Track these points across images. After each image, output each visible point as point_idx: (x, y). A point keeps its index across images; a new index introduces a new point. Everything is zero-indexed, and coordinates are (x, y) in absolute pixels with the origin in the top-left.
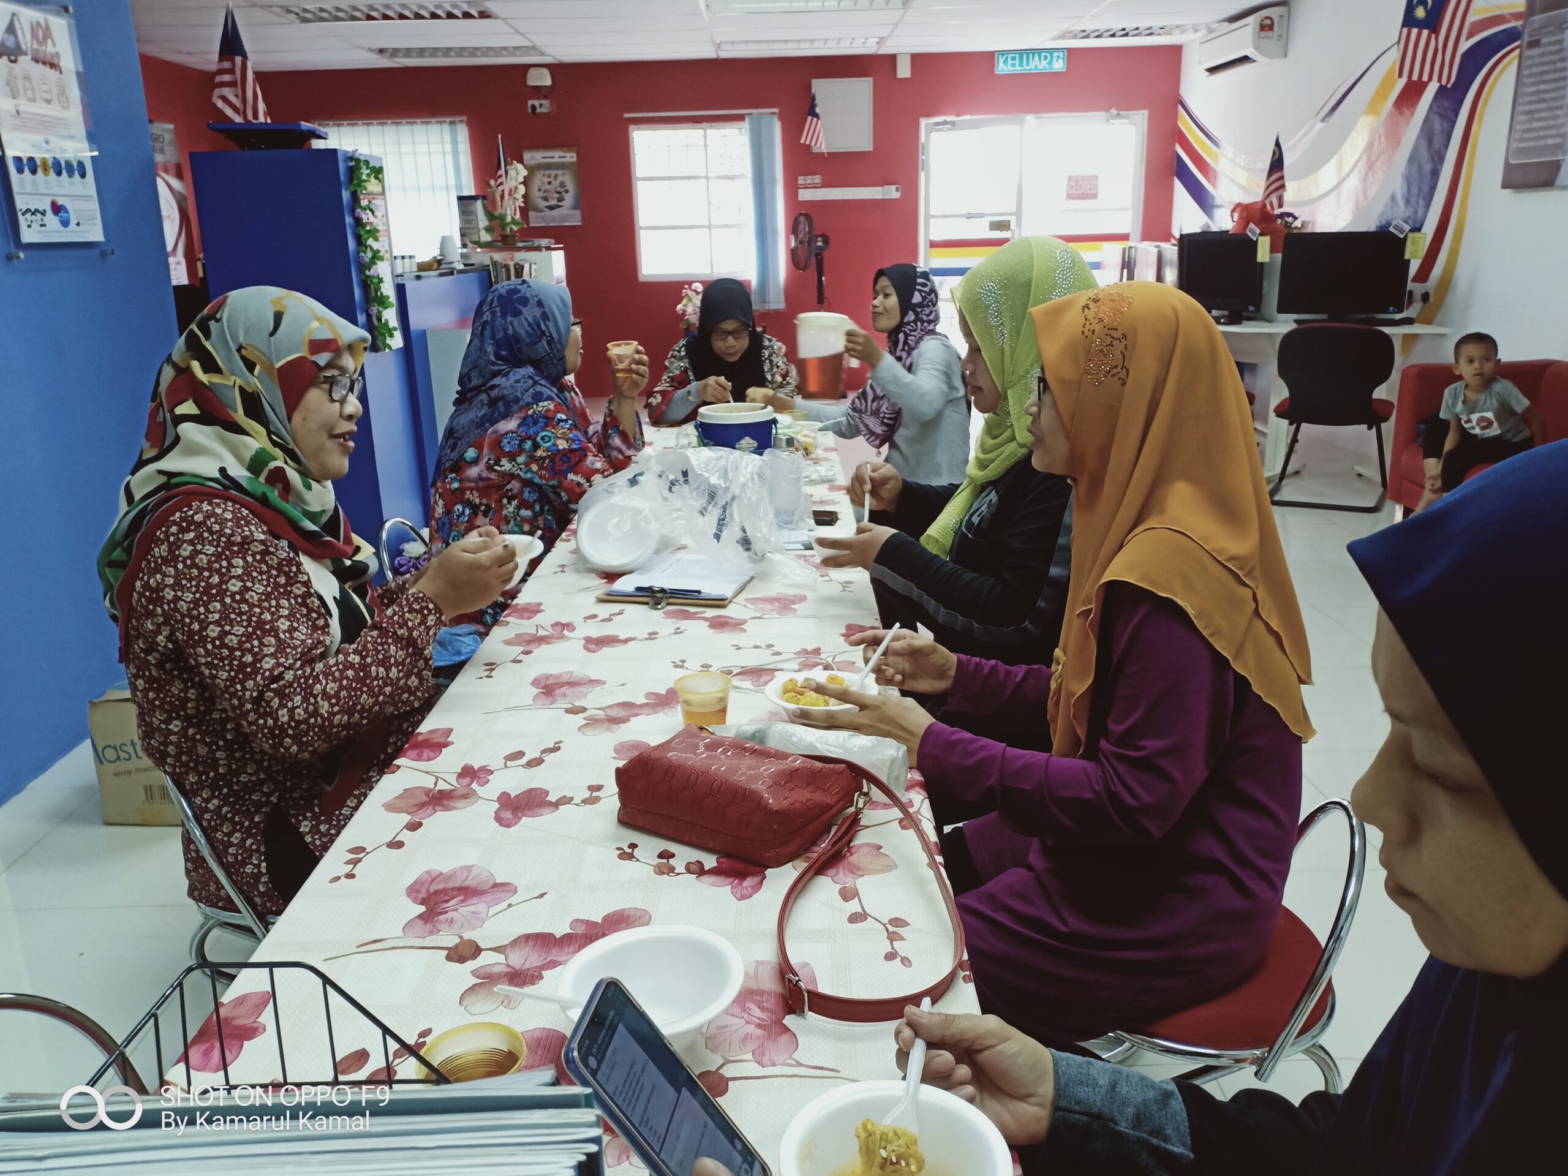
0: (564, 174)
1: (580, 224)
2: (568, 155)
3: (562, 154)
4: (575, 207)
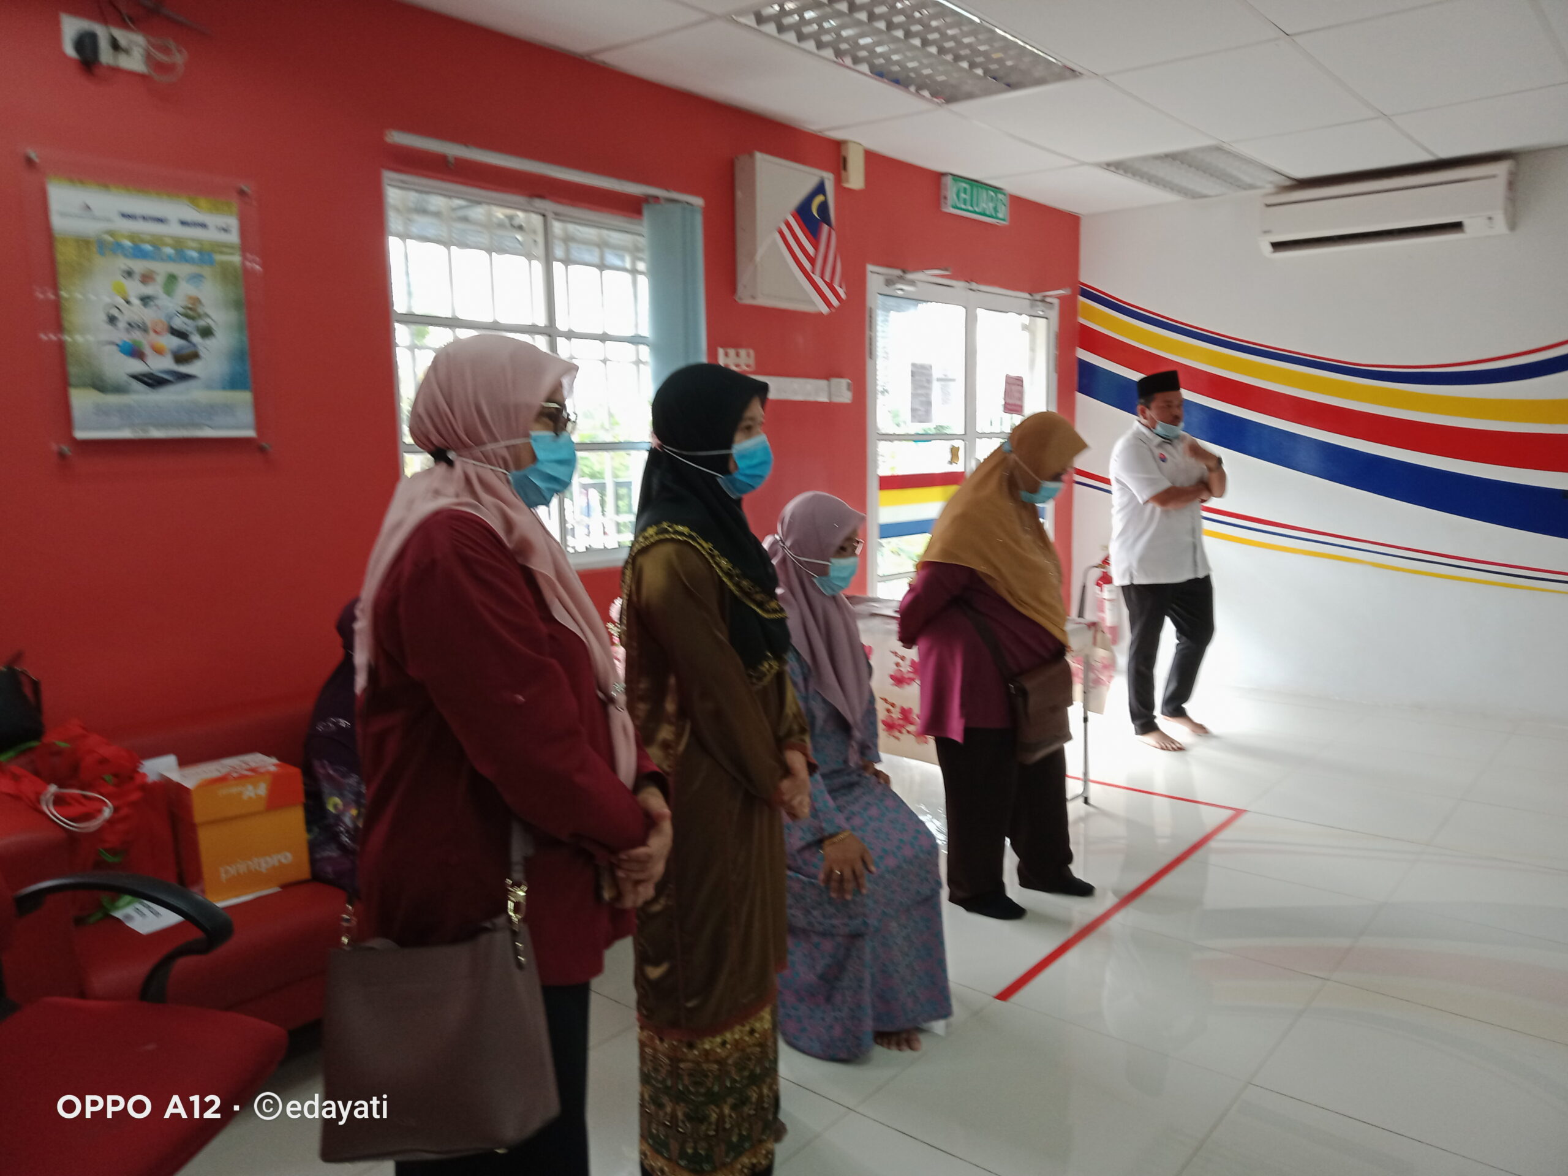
0: (196, 278)
1: (250, 433)
2: (214, 220)
3: (189, 213)
4: (233, 383)
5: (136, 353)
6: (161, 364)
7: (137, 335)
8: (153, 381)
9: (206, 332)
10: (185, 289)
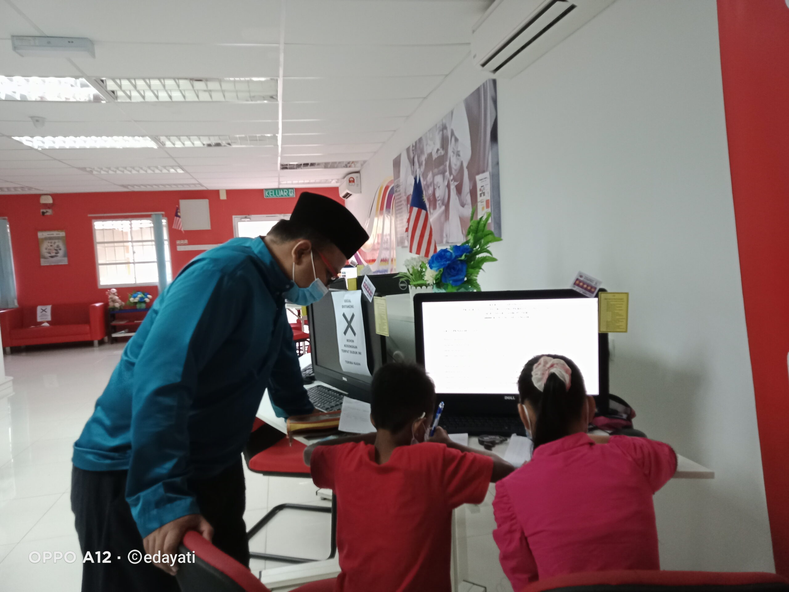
0: (59, 242)
1: (67, 263)
2: (61, 233)
3: (58, 233)
4: (64, 256)
5: (49, 253)
6: (53, 254)
7: (50, 251)
8: (52, 257)
9: (60, 249)
10: (57, 244)
